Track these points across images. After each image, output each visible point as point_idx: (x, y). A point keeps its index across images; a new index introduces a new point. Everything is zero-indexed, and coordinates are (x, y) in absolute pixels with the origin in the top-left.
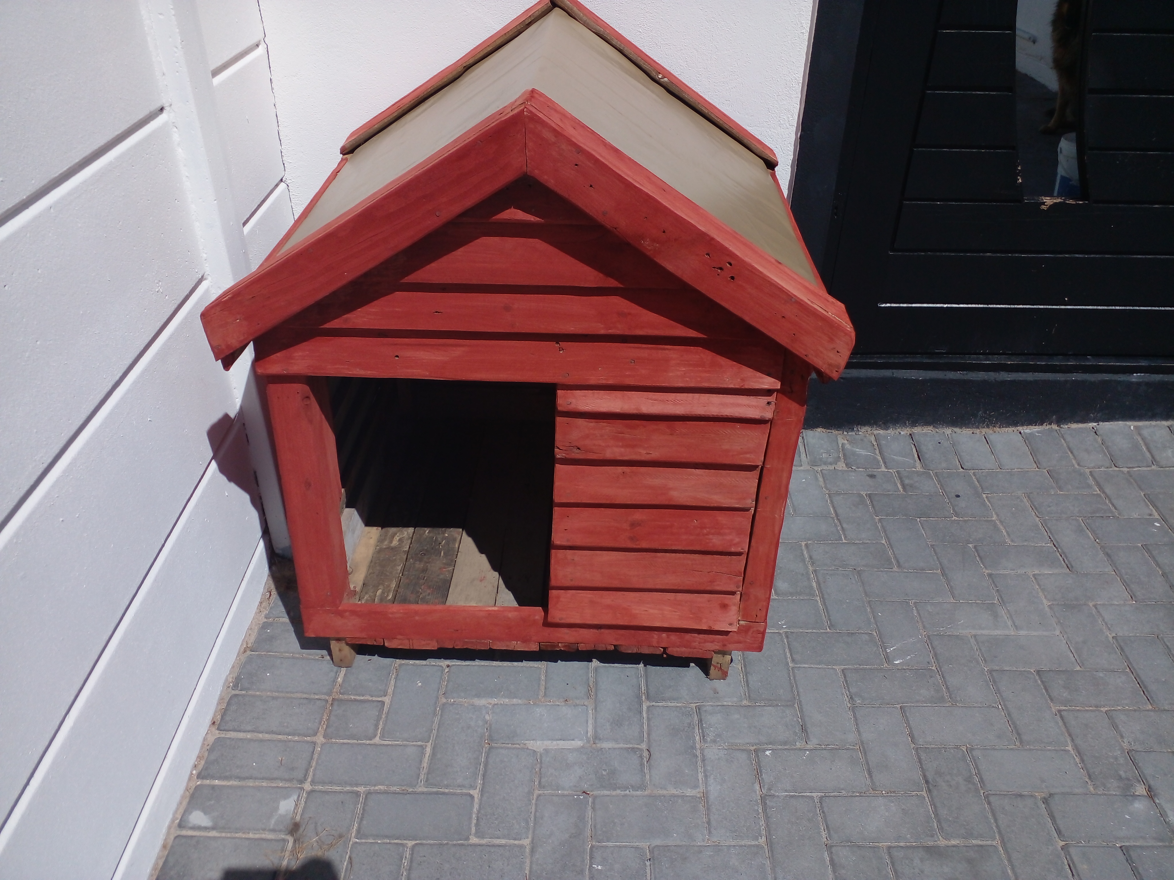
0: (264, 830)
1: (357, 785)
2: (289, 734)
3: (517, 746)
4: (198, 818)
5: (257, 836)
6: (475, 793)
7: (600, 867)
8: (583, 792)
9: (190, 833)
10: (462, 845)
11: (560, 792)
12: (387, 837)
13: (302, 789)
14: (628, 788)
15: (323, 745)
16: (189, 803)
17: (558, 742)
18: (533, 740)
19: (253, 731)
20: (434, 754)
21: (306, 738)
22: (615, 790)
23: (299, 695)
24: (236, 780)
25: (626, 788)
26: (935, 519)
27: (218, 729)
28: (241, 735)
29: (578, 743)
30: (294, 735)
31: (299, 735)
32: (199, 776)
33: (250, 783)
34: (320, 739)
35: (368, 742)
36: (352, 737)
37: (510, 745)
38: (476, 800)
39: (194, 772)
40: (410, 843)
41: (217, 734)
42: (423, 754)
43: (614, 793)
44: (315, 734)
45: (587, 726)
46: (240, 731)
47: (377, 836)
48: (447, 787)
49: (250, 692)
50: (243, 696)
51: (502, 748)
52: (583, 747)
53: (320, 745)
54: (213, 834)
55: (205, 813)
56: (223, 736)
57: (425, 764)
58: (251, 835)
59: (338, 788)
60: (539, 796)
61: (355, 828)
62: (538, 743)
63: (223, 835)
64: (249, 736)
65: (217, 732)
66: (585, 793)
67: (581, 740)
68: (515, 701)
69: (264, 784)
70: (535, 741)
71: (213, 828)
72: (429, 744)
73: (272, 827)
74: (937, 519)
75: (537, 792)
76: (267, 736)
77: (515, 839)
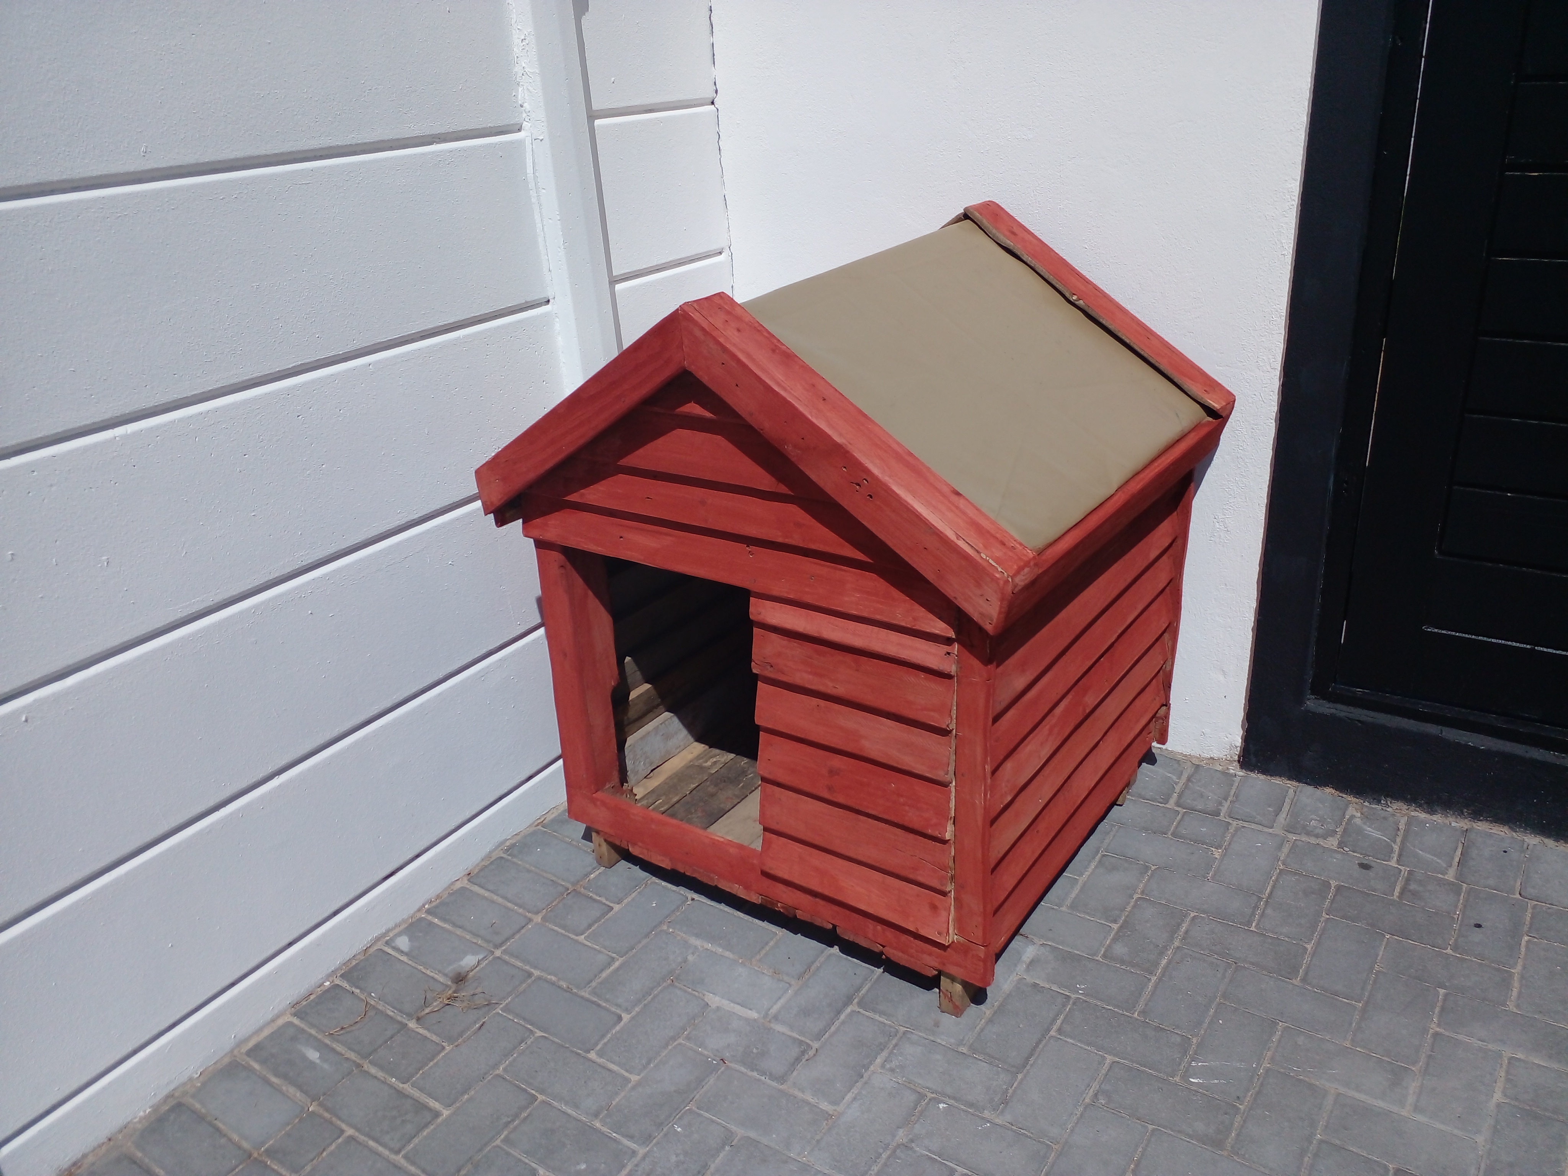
0: (440, 972)
1: (536, 967)
2: (516, 905)
3: (697, 994)
4: (403, 942)
5: (432, 974)
6: (626, 1017)
7: (679, 1129)
8: (722, 1059)
9: (390, 951)
10: (579, 1054)
11: (700, 1049)
12: (524, 1019)
13: (492, 953)
14: (766, 1074)
15: (537, 924)
16: (406, 928)
17: (736, 1006)
18: (714, 994)
19: (492, 892)
20: (618, 969)
21: (527, 914)
22: (752, 1070)
23: (549, 876)
24: (450, 924)
25: (763, 1073)
26: (1416, 943)
27: (469, 880)
28: (481, 891)
29: (754, 1015)
30: (520, 907)
31: (524, 909)
32: (429, 912)
33: (459, 932)
34: (538, 919)
35: (573, 936)
36: (564, 927)
37: (690, 990)
38: (622, 1023)
39: (427, 906)
40: (539, 1033)
41: (465, 883)
42: (609, 965)
43: (750, 1073)
44: (537, 913)
45: (775, 1003)
46: (482, 888)
47: (517, 1015)
48: (607, 1001)
49: (514, 860)
50: (508, 860)
51: (680, 989)
52: (755, 1020)
53: (533, 923)
54: (404, 958)
55: (410, 940)
56: (468, 887)
57: (604, 975)
58: (428, 972)
59: (519, 964)
60: (680, 1044)
61: (507, 1001)
62: (717, 998)
63: (410, 962)
64: (487, 894)
65: (466, 882)
66: (723, 1061)
67: (758, 1012)
68: (727, 954)
69: (468, 937)
70: (714, 996)
71: (406, 954)
72: (621, 960)
73: (446, 972)
74: (1419, 944)
75: (681, 1041)
76: (500, 900)
77: (627, 1071)
